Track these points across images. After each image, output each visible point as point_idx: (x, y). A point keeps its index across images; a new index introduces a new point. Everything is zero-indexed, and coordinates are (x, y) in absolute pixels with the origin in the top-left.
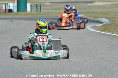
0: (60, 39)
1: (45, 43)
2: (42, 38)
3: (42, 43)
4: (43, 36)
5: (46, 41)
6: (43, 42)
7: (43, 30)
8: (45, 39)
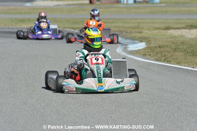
0: (124, 60)
1: (100, 66)
2: (96, 59)
7: (94, 43)
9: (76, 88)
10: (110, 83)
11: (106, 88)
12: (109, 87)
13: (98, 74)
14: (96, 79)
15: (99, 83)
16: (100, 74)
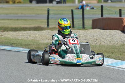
0: (87, 44)
1: (77, 45)
2: (72, 40)
3: (73, 45)
4: (73, 38)
5: (78, 44)
6: (75, 45)
7: (65, 30)
8: (76, 41)
9: (60, 61)
10: (85, 58)
11: (83, 61)
12: (85, 61)
13: (76, 51)
14: (75, 55)
15: (77, 57)
16: (78, 51)
